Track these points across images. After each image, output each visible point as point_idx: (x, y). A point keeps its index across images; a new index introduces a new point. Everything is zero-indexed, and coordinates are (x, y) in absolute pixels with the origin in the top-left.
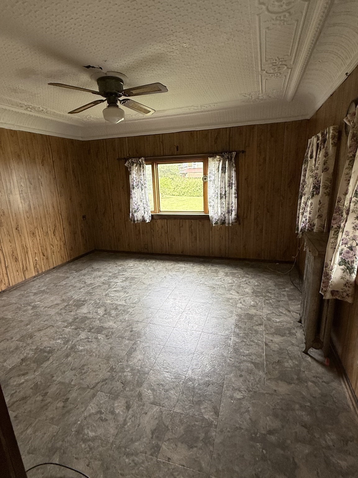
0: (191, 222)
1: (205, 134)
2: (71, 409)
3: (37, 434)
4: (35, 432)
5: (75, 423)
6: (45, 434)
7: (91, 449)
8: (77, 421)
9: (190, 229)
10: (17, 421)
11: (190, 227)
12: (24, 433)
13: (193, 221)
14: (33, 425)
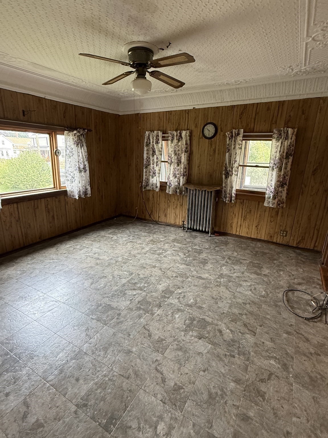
0: (47, 200)
1: (54, 104)
2: (251, 301)
3: (269, 313)
4: (268, 314)
5: (259, 299)
6: (268, 310)
7: (271, 293)
8: (257, 298)
9: (47, 208)
10: (264, 324)
11: (46, 207)
12: (271, 319)
13: (49, 199)
14: (264, 316)
